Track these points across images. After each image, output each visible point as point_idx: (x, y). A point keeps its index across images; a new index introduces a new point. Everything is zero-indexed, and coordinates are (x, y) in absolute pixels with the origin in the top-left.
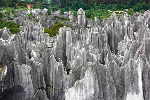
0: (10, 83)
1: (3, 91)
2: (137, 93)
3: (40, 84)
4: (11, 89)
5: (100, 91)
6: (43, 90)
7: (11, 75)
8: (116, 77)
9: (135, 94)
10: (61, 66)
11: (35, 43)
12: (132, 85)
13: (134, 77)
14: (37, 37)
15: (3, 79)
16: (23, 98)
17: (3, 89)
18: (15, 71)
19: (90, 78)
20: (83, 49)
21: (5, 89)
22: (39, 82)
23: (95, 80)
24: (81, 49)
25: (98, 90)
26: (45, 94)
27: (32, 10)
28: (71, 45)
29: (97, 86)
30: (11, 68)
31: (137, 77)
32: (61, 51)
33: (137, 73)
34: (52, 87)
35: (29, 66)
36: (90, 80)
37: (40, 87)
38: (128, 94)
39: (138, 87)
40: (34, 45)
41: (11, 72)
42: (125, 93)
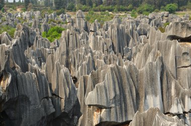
0: (14, 93)
1: (7, 100)
2: (156, 95)
3: (45, 94)
4: (15, 98)
5: (120, 94)
6: (48, 99)
7: (15, 84)
9: (154, 96)
10: (67, 73)
11: (33, 49)
12: (151, 87)
13: (153, 79)
15: (7, 88)
16: (28, 108)
17: (7, 98)
18: (19, 78)
20: (89, 54)
21: (9, 98)
22: (44, 91)
24: (87, 54)
25: (118, 92)
26: (51, 104)
27: (23, 13)
28: (76, 50)
29: (118, 88)
30: (14, 76)
32: (65, 57)
34: (58, 96)
35: (33, 73)
37: (45, 96)
40: (32, 51)
41: (15, 80)
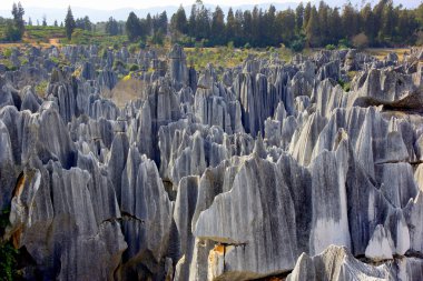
1: (30, 225)
2: (337, 218)
3: (107, 211)
5: (264, 215)
6: (114, 224)
8: (295, 186)
9: (332, 221)
10: (153, 170)
11: (85, 121)
12: (327, 202)
13: (330, 187)
14: (87, 108)
16: (72, 241)
19: (246, 190)
20: (197, 134)
21: (35, 220)
22: (106, 206)
23: (255, 192)
24: (192, 133)
25: (261, 214)
26: (120, 233)
28: (170, 125)
29: (259, 205)
30: (46, 176)
31: (337, 185)
32: (148, 138)
33: (336, 177)
34: (134, 217)
35: (85, 171)
36: (244, 194)
37: (107, 217)
38: (319, 222)
39: (338, 206)
40: (83, 125)
41: (47, 184)
42: (314, 219)
